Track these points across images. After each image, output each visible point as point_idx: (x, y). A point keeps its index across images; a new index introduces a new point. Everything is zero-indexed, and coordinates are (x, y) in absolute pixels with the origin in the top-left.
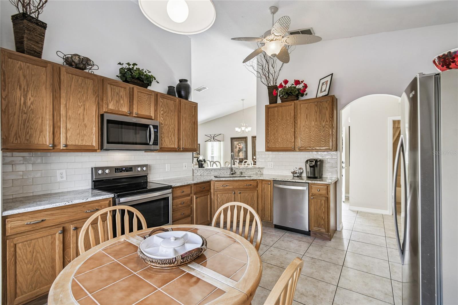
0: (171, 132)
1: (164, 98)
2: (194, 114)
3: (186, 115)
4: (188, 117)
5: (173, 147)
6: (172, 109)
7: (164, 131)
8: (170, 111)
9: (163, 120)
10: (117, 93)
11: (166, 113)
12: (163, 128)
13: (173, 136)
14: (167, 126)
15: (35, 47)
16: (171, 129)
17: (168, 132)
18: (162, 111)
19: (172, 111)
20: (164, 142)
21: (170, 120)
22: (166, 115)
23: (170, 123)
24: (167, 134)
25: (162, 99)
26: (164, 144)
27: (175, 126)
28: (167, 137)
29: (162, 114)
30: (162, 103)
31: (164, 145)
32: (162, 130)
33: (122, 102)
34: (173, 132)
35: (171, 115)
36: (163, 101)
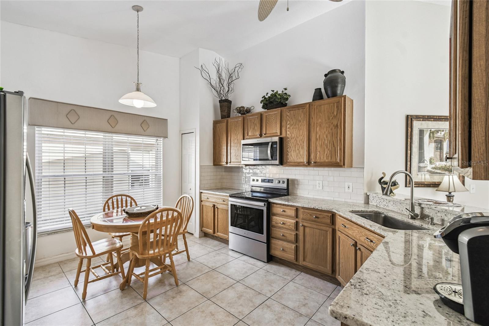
0: (298, 144)
1: (291, 111)
2: (337, 114)
3: (321, 119)
4: (325, 120)
5: (302, 161)
6: (300, 119)
7: (290, 145)
8: (297, 121)
9: (289, 134)
10: (253, 123)
11: (292, 126)
12: (289, 142)
13: (302, 149)
14: (294, 139)
15: (224, 114)
16: (298, 142)
17: (295, 145)
18: (288, 124)
19: (300, 121)
20: (290, 156)
21: (297, 132)
22: (293, 128)
23: (298, 135)
24: (294, 148)
25: (288, 113)
26: (290, 158)
27: (304, 138)
28: (294, 151)
29: (289, 128)
30: (289, 117)
31: (290, 160)
32: (288, 144)
33: (256, 128)
34: (301, 144)
35: (300, 126)
36: (290, 114)
